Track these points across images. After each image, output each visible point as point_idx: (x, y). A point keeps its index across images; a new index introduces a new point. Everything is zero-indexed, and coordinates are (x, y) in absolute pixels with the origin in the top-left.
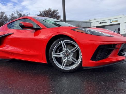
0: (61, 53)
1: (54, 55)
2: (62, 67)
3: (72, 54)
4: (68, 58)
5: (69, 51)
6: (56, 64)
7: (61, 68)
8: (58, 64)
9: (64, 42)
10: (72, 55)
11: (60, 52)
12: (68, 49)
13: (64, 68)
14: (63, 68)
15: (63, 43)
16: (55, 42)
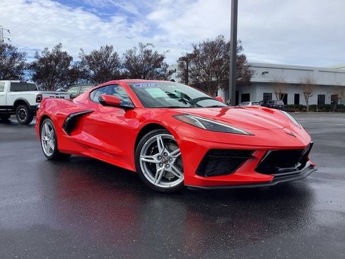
0: (154, 157)
1: (143, 158)
2: (154, 181)
3: (174, 160)
4: (166, 166)
5: (169, 154)
6: (145, 175)
7: (153, 183)
8: (148, 176)
9: (162, 137)
10: (172, 162)
11: (153, 154)
12: (166, 151)
13: (159, 183)
14: (156, 184)
15: (159, 138)
16: (145, 136)
